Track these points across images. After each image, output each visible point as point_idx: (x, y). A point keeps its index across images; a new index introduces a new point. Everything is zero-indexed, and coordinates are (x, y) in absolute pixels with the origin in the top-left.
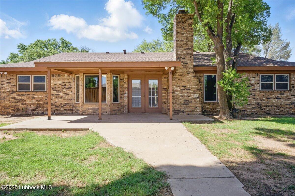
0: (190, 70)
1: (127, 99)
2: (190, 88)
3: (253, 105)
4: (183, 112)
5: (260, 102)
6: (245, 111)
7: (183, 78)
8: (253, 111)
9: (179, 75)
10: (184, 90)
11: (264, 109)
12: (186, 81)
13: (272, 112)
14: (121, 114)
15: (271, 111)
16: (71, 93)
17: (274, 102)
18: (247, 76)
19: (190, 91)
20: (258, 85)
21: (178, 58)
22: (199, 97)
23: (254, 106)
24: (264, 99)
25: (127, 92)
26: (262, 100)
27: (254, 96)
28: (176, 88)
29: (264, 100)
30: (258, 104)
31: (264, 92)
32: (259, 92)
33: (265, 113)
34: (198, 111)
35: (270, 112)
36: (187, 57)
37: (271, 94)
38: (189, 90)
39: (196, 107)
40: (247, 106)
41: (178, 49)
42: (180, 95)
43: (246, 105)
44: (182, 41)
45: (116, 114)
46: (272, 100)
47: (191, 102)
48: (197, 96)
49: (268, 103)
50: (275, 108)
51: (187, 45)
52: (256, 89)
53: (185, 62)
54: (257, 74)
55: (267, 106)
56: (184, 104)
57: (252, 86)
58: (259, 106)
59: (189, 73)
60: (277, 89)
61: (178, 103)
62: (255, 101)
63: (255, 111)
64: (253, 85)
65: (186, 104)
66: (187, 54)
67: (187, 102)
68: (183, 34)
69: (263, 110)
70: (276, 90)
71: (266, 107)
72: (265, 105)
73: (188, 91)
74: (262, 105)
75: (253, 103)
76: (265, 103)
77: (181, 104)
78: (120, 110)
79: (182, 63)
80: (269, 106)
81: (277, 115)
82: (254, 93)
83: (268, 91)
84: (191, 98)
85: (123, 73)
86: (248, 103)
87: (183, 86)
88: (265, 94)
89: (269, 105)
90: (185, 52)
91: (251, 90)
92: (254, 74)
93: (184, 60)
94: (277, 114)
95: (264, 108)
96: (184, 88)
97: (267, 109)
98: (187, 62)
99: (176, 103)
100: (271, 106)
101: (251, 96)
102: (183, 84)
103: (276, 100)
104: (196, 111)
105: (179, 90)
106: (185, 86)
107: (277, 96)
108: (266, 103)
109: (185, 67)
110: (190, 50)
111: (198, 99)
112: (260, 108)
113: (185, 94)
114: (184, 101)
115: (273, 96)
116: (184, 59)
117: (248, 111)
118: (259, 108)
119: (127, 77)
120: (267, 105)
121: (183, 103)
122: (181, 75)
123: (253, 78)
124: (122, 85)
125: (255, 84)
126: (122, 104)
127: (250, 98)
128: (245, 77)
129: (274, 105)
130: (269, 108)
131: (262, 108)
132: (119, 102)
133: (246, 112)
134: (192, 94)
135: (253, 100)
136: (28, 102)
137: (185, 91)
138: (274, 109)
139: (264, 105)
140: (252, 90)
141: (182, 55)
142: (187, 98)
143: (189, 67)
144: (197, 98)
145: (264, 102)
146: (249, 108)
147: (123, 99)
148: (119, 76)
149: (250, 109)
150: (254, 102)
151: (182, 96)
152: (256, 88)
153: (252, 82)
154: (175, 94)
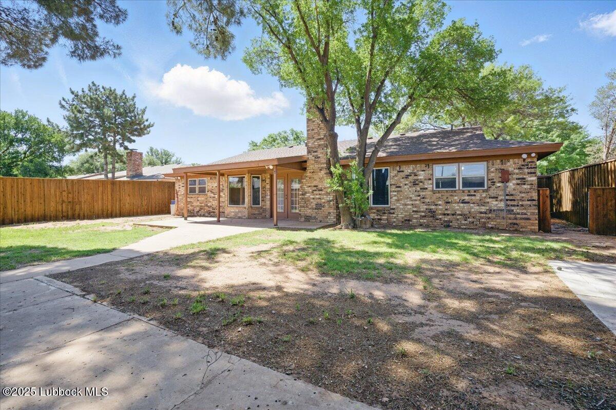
0: (323, 166)
1: (269, 202)
2: (323, 189)
3: (423, 212)
4: (315, 218)
5: (433, 207)
6: (409, 220)
7: (314, 176)
8: (421, 221)
9: (310, 172)
10: (315, 190)
11: (440, 219)
12: (318, 180)
13: (454, 224)
14: (263, 218)
15: (452, 222)
16: (224, 196)
17: (457, 208)
18: (411, 168)
19: (323, 192)
20: (430, 182)
21: (309, 152)
22: (333, 200)
23: (423, 214)
24: (440, 202)
25: (269, 194)
26: (436, 205)
27: (424, 198)
28: (307, 189)
29: (440, 205)
30: (431, 211)
31: (439, 193)
32: (431, 193)
33: (443, 226)
34: (332, 217)
35: (451, 224)
36: (319, 149)
37: (451, 195)
38: (321, 190)
39: (329, 213)
40: (412, 214)
41: (309, 140)
42: (312, 197)
43: (411, 211)
44: (313, 130)
45: (256, 218)
46: (454, 205)
47: (324, 206)
48: (331, 199)
49: (446, 209)
50: (458, 217)
51: (319, 134)
52: (427, 189)
53: (316, 155)
54: (428, 165)
55: (445, 214)
56: (316, 209)
57: (421, 184)
58: (432, 214)
59: (321, 170)
60: (463, 187)
61: (310, 207)
62: (425, 207)
63: (425, 221)
64: (422, 182)
65: (318, 209)
66: (319, 145)
67: (319, 207)
68: (314, 121)
69: (438, 221)
70: (461, 188)
71: (443, 217)
72: (442, 212)
73: (320, 192)
74: (437, 212)
75: (422, 210)
76: (441, 210)
77: (312, 209)
78: (261, 214)
79: (314, 158)
80: (448, 215)
81: (462, 229)
82: (424, 193)
83: (447, 191)
84: (323, 201)
85: (265, 173)
86: (415, 209)
87: (315, 186)
88: (442, 196)
89: (449, 212)
90: (316, 143)
91: (419, 189)
92: (423, 165)
93: (315, 154)
94: (462, 227)
95: (440, 217)
96: (315, 188)
97: (446, 219)
98: (319, 156)
99: (307, 207)
100: (453, 215)
101: (419, 198)
102: (315, 183)
103: (462, 205)
104: (329, 217)
105: (311, 191)
106: (317, 186)
107: (463, 198)
108: (444, 209)
109: (316, 162)
110: (323, 140)
111: (332, 203)
112: (434, 217)
113: (317, 196)
114: (316, 204)
115: (456, 198)
116: (316, 152)
117: (415, 221)
118: (431, 217)
119: (269, 177)
120: (446, 212)
121: (314, 207)
122: (313, 172)
123: (422, 171)
124: (263, 185)
125: (425, 180)
126: (264, 207)
127: (417, 202)
128: (409, 171)
129: (458, 212)
130: (449, 217)
131: (437, 216)
132: (260, 206)
133: (410, 223)
134: (325, 196)
135: (422, 204)
136: (195, 204)
137: (317, 192)
138: (458, 220)
139: (440, 212)
140: (421, 189)
141: (313, 148)
142: (319, 200)
143: (322, 162)
144: (331, 201)
145: (440, 207)
146: (416, 216)
147: (265, 202)
148: (260, 176)
149: (416, 218)
150: (423, 208)
151: (314, 199)
152: (426, 187)
153: (420, 178)
154: (306, 197)
